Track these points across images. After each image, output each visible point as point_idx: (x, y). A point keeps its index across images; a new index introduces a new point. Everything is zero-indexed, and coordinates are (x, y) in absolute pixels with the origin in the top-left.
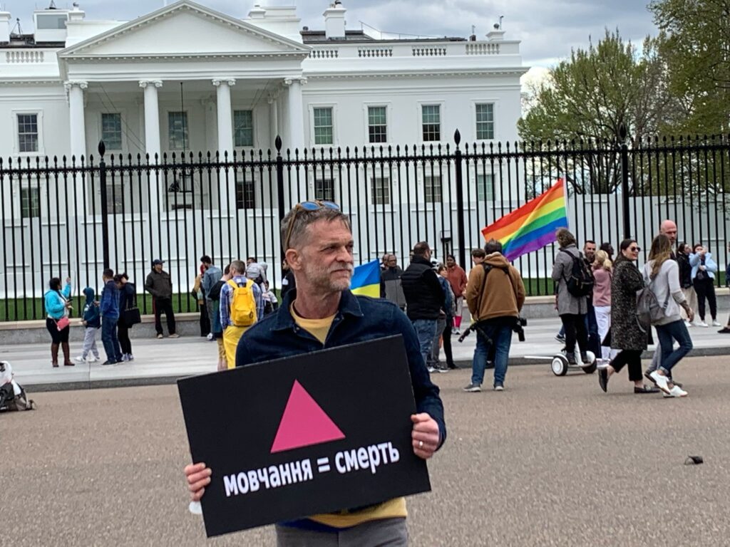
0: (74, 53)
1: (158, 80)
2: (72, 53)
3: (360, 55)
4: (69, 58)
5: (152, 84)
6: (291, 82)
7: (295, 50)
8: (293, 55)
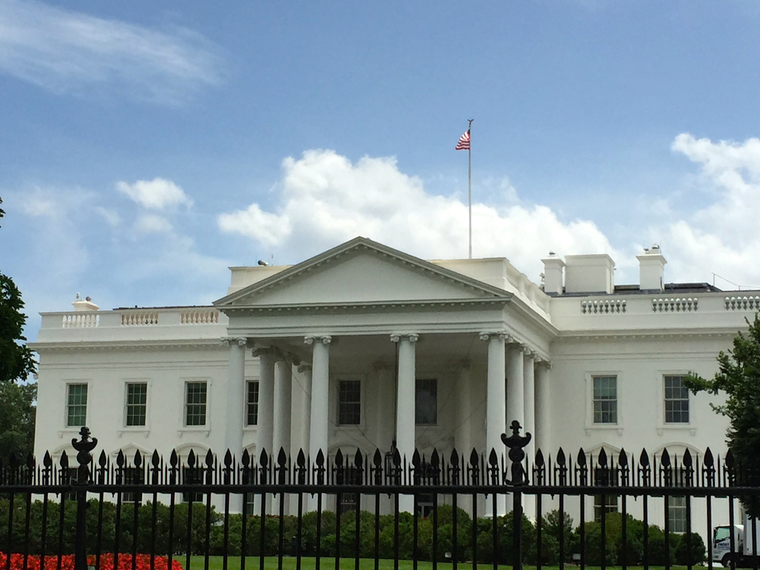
0: (233, 304)
1: (326, 334)
2: (231, 303)
3: (655, 310)
4: (226, 310)
5: (319, 340)
6: (488, 337)
7: (493, 296)
8: (490, 302)
